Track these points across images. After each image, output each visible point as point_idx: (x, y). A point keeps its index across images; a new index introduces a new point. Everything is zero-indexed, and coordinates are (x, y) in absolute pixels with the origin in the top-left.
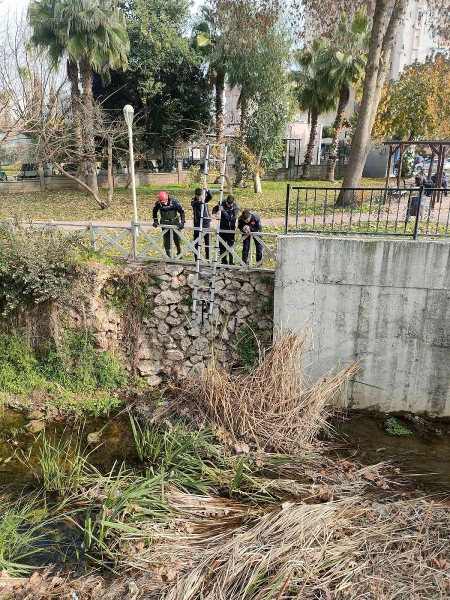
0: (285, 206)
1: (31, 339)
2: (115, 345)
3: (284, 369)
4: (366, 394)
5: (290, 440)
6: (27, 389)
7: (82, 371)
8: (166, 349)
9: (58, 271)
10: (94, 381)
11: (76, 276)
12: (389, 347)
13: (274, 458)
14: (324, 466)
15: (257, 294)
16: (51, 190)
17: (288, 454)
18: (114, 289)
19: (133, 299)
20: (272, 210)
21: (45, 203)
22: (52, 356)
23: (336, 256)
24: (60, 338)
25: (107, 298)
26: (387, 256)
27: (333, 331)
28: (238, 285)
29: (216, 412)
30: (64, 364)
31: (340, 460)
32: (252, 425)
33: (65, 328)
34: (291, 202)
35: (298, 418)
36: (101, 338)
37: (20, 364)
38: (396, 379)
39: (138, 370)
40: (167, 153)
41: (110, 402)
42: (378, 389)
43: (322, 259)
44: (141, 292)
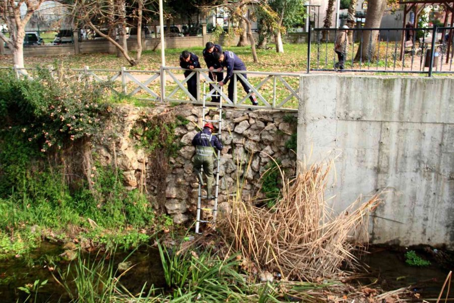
0: (306, 62)
1: (66, 176)
2: (143, 183)
3: (307, 201)
4: (387, 229)
5: (313, 269)
6: (63, 223)
7: (112, 207)
8: (192, 188)
9: (92, 111)
10: (124, 218)
11: (108, 116)
12: (408, 182)
13: (298, 286)
14: (346, 292)
15: (281, 134)
16: (85, 54)
17: (311, 282)
18: (143, 130)
19: (161, 139)
20: (294, 66)
21: (79, 63)
22: (85, 192)
23: (356, 93)
24: (92, 176)
25: (137, 138)
26: (405, 92)
27: (355, 167)
28: (262, 125)
29: (241, 243)
30: (95, 200)
31: (362, 287)
32: (276, 255)
33: (97, 167)
34: (311, 59)
35: (321, 248)
36: (130, 176)
37: (56, 199)
38: (415, 213)
39: (165, 208)
40: (193, 18)
41: (138, 237)
42: (398, 224)
43: (343, 96)
44: (168, 131)
